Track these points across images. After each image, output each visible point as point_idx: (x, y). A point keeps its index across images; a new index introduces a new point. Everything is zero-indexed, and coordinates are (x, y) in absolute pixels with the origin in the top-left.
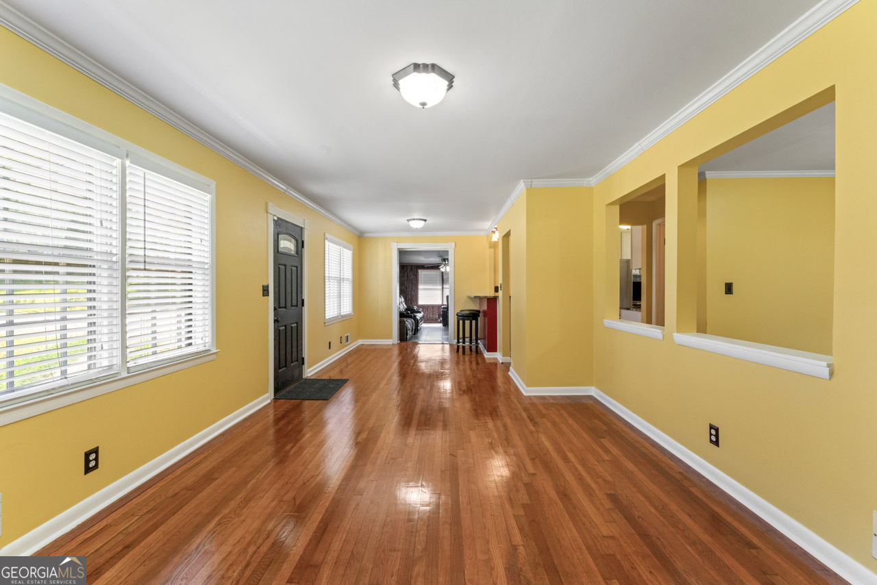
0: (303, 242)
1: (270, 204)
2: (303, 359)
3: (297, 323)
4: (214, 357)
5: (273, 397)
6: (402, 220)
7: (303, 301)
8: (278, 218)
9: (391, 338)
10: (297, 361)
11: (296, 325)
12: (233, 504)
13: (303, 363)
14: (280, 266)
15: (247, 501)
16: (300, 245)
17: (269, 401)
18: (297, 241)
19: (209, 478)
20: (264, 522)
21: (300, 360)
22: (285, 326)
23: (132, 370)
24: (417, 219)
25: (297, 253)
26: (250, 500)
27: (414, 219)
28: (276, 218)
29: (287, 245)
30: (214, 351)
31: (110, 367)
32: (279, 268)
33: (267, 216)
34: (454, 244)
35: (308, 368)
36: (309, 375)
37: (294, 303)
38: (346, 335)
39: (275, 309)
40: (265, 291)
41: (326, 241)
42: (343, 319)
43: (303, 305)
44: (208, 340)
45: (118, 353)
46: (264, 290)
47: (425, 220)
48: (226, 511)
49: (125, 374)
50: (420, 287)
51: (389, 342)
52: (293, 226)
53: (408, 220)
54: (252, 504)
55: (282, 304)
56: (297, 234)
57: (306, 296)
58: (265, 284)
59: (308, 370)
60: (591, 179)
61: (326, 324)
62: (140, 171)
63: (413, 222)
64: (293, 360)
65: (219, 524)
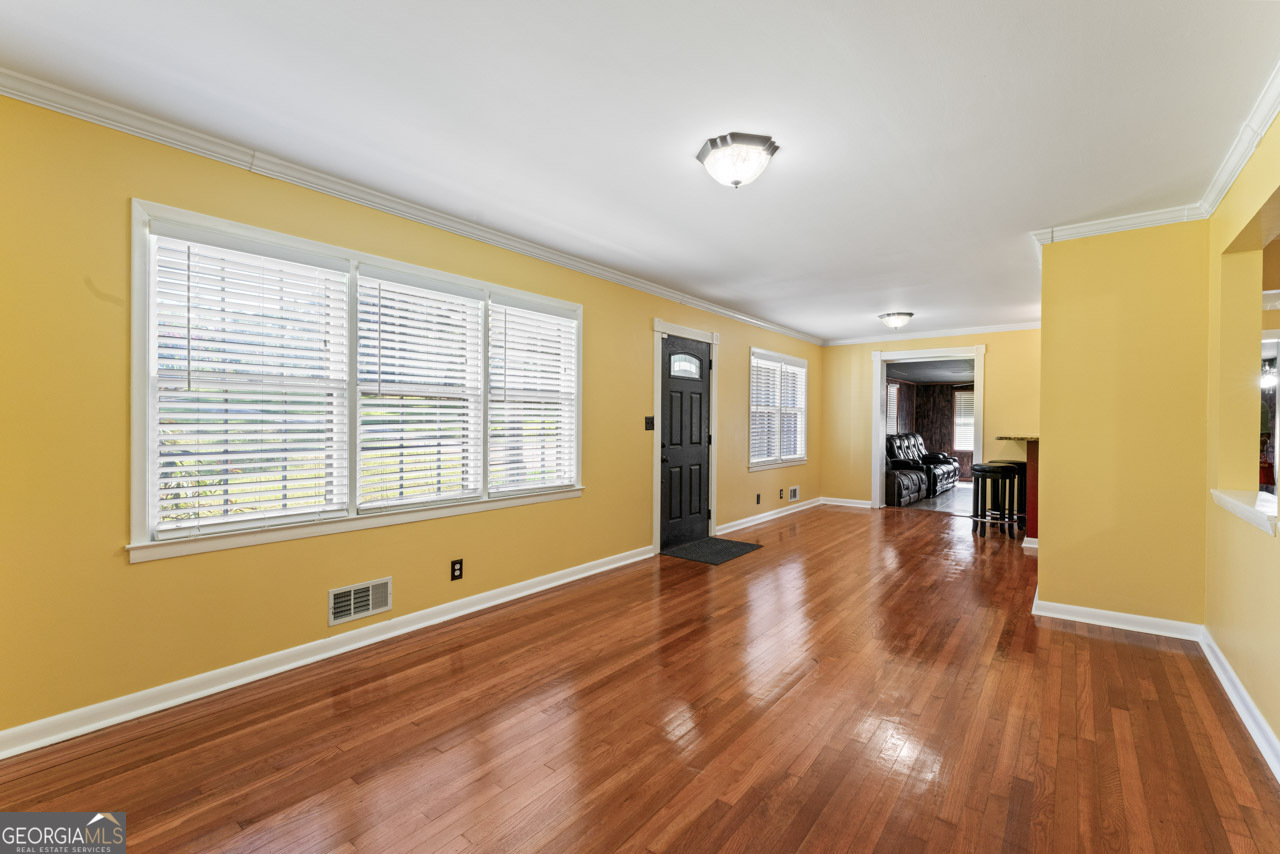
0: (711, 362)
1: (656, 320)
2: (709, 512)
3: (700, 465)
4: (579, 494)
5: (659, 551)
6: (871, 318)
7: (710, 437)
8: (669, 335)
9: (870, 499)
10: (700, 512)
11: (698, 467)
12: (550, 639)
13: (709, 517)
14: (673, 394)
15: (563, 639)
16: (706, 366)
17: (652, 555)
18: (701, 361)
19: (548, 613)
20: (562, 661)
21: (704, 512)
22: (681, 467)
23: (491, 495)
24: (894, 314)
25: (701, 376)
26: (564, 640)
27: (889, 315)
28: (665, 336)
29: (685, 366)
30: (579, 487)
31: (475, 490)
32: (671, 396)
33: (653, 335)
34: (984, 346)
35: (718, 525)
36: (719, 534)
37: (695, 438)
38: (793, 488)
39: (663, 446)
40: (650, 424)
41: (752, 357)
42: (785, 465)
43: (710, 442)
44: (574, 474)
45: (480, 478)
46: (647, 423)
47: (911, 315)
48: (540, 643)
49: (486, 498)
50: (958, 420)
51: (865, 504)
52: (694, 344)
53: (881, 317)
54: (564, 643)
55: (676, 439)
56: (703, 354)
57: (714, 432)
58: (650, 415)
59: (717, 528)
60: (1198, 205)
61: (751, 470)
62: (501, 308)
63: (887, 318)
64: (693, 511)
65: (528, 651)
